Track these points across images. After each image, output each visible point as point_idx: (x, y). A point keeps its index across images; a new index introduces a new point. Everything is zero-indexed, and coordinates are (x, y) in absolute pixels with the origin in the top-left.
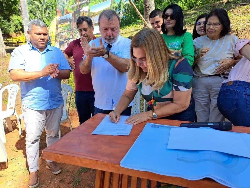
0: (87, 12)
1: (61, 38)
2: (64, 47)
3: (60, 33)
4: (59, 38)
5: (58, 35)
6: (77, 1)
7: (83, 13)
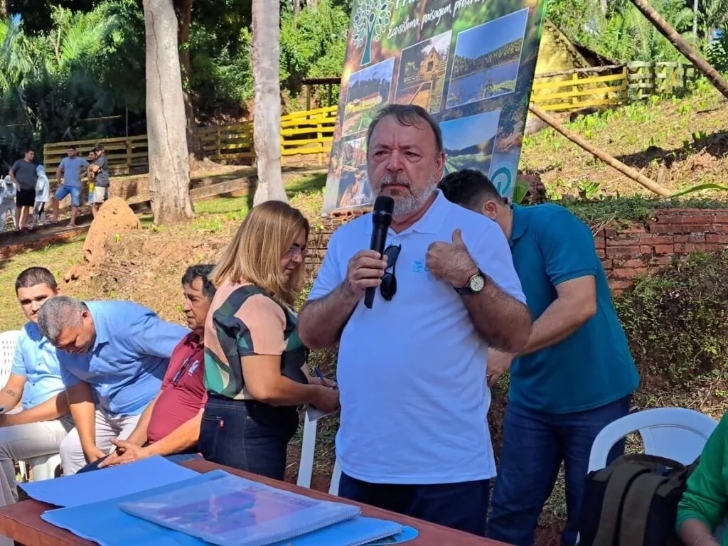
0: (444, 58)
1: (348, 160)
2: (352, 197)
3: (348, 138)
4: (341, 159)
5: (341, 148)
6: (415, 11)
7: (431, 60)
